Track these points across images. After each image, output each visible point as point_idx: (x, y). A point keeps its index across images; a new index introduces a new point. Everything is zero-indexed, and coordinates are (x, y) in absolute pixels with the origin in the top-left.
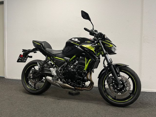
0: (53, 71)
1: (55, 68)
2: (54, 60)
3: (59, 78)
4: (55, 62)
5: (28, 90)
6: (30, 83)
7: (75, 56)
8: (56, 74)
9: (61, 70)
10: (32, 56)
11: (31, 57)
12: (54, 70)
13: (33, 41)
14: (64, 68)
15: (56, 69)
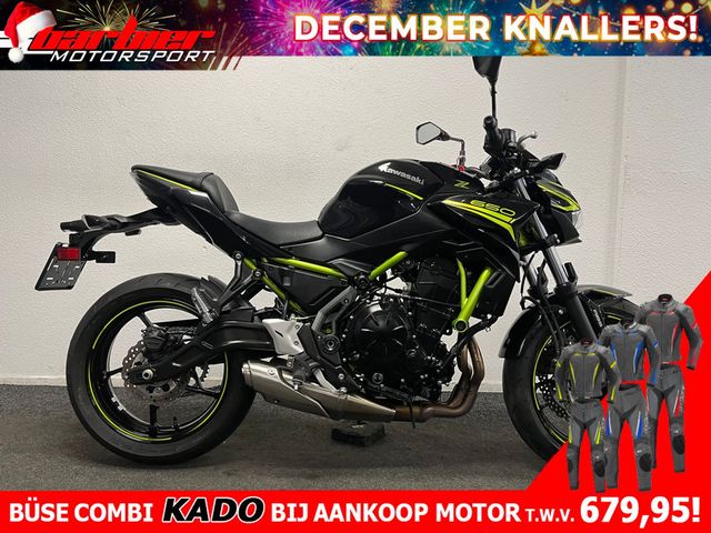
0: (287, 334)
1: (293, 316)
2: (283, 274)
3: (317, 367)
4: (287, 284)
5: (120, 447)
6: (121, 407)
7: (401, 254)
8: (300, 349)
9: (324, 327)
10: (114, 253)
11: (109, 257)
12: (289, 330)
13: (133, 169)
14: (341, 312)
15: (301, 324)
